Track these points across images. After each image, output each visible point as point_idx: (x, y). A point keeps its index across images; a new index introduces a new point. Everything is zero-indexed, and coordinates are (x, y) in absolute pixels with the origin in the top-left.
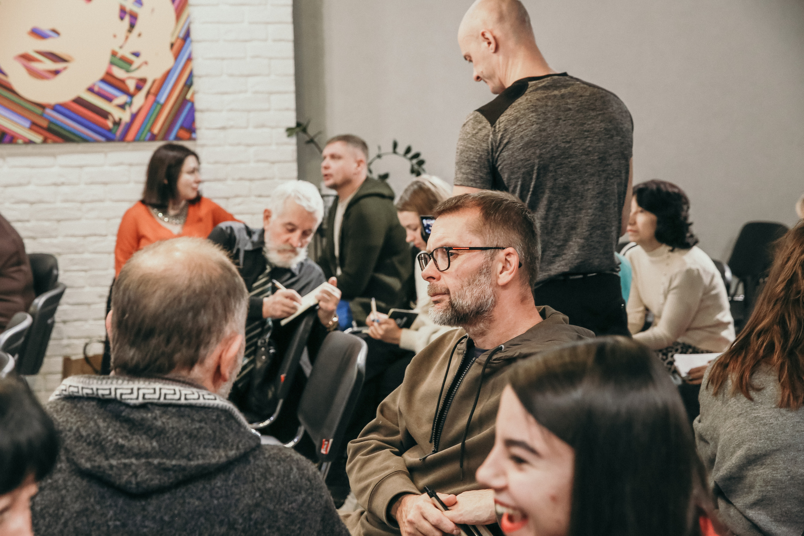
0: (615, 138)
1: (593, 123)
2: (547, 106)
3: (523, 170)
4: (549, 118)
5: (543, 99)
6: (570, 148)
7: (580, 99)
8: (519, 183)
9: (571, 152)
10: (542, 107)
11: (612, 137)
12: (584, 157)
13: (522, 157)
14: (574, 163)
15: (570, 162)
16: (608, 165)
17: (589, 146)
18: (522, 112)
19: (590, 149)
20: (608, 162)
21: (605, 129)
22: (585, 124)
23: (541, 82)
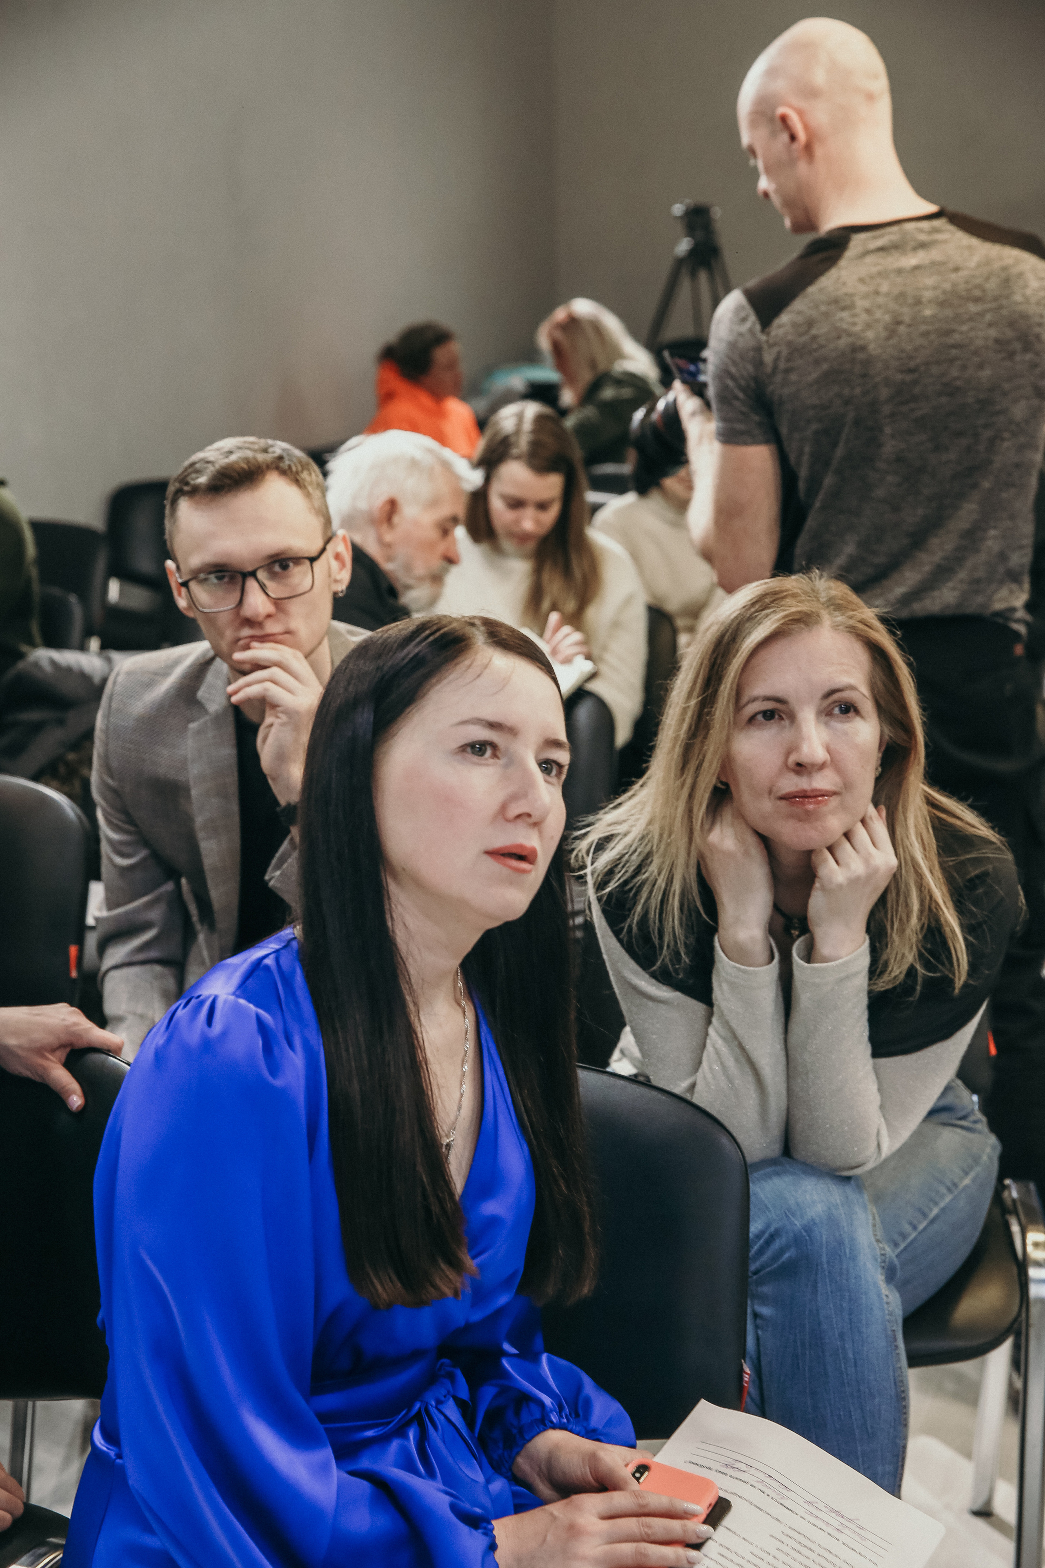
0: (1018, 358)
1: (972, 329)
2: (877, 293)
3: (815, 426)
4: (877, 321)
5: (872, 277)
6: (915, 382)
7: (953, 276)
8: (807, 449)
9: (917, 390)
10: (866, 296)
11: (1011, 355)
12: (944, 400)
13: (815, 401)
14: (919, 413)
15: (912, 410)
16: (998, 413)
17: (956, 379)
18: (823, 308)
19: (958, 383)
20: (998, 408)
21: (997, 341)
22: (954, 331)
23: (875, 238)
